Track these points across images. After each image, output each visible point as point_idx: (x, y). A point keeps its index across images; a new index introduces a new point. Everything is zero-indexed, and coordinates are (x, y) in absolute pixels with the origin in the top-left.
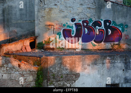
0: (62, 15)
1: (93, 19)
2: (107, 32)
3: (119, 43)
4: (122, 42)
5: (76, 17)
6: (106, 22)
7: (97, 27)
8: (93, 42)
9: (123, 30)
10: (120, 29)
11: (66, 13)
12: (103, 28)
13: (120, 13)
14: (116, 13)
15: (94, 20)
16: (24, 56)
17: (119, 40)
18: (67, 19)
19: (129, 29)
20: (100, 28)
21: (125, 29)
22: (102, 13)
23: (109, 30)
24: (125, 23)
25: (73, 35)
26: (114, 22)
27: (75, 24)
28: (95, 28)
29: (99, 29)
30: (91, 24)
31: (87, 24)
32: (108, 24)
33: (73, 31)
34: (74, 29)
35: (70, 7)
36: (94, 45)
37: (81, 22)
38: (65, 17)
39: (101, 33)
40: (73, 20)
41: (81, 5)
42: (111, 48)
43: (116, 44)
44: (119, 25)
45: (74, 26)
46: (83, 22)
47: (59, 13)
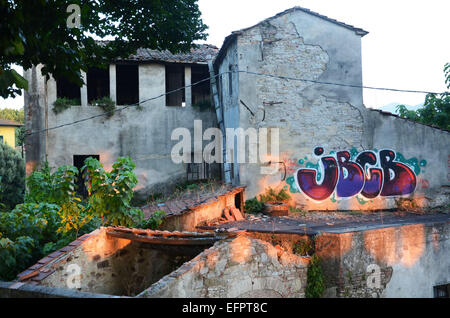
0: (296, 140)
1: (358, 150)
2: (387, 174)
3: (413, 196)
4: (417, 194)
5: (324, 146)
6: (384, 154)
7: (367, 164)
8: (360, 195)
9: (418, 170)
10: (412, 168)
11: (303, 137)
12: (380, 167)
13: (411, 137)
14: (403, 138)
15: (360, 150)
16: (259, 232)
17: (411, 190)
18: (306, 149)
19: (428, 170)
20: (374, 166)
21: (422, 169)
22: (375, 137)
23: (391, 171)
24: (420, 156)
25: (319, 183)
26: (399, 155)
27: (323, 159)
28: (363, 166)
29: (371, 170)
30: (354, 159)
31: (348, 158)
32: (388, 158)
33: (319, 174)
34: (321, 169)
35: (312, 125)
36: (363, 202)
37: (335, 156)
38: (303, 144)
39: (375, 176)
40: (319, 151)
41: (335, 120)
42: (396, 206)
43: (406, 199)
44: (409, 161)
45: (320, 163)
46: (340, 155)
47: (290, 138)
